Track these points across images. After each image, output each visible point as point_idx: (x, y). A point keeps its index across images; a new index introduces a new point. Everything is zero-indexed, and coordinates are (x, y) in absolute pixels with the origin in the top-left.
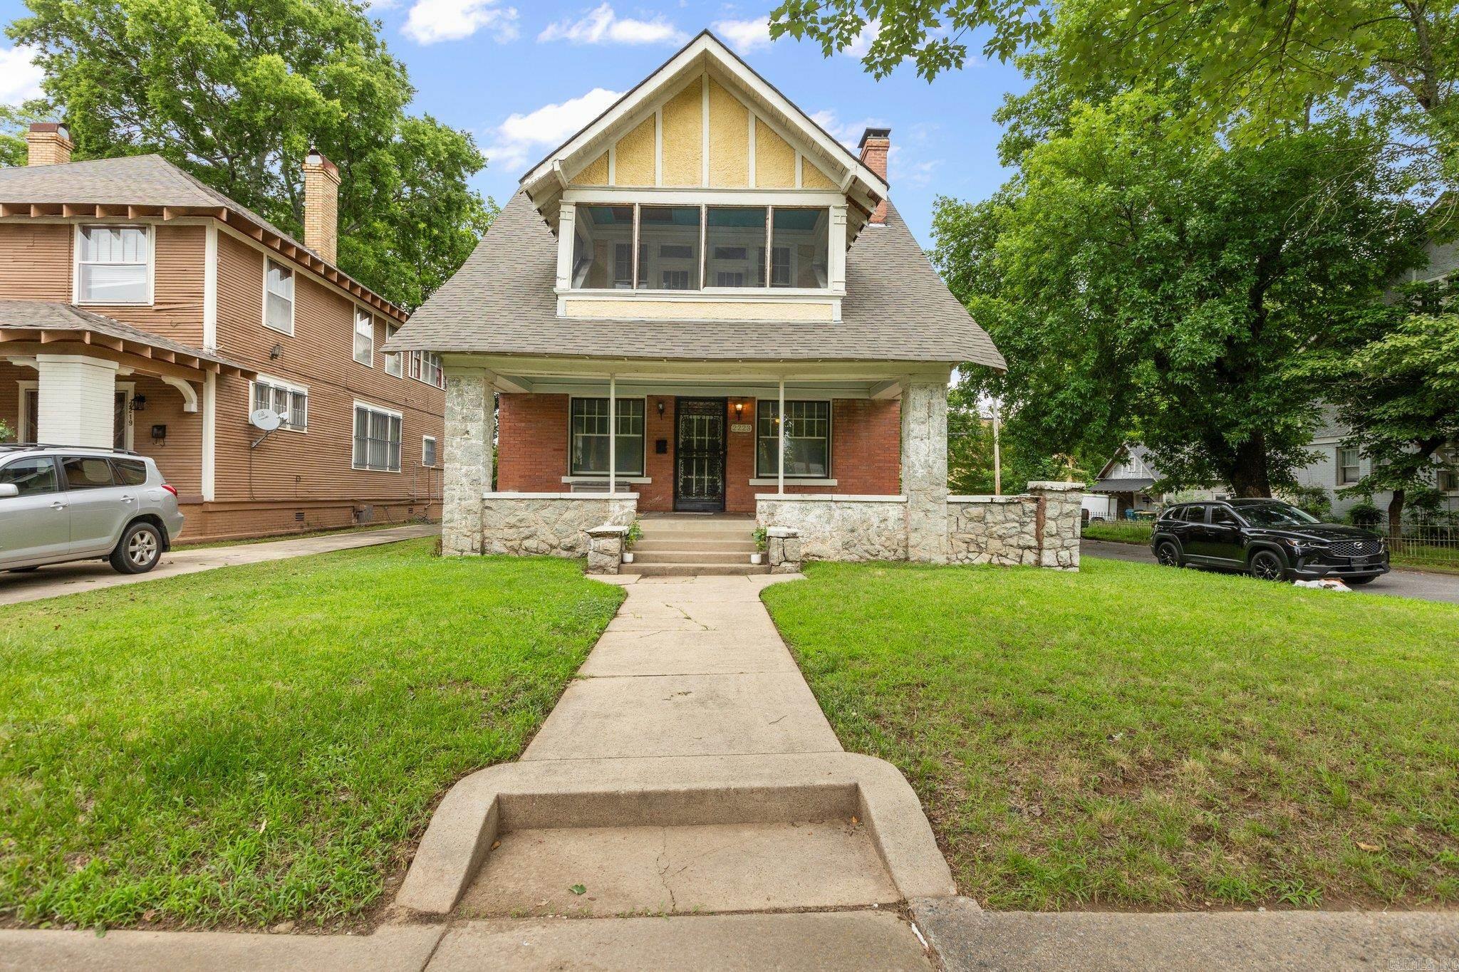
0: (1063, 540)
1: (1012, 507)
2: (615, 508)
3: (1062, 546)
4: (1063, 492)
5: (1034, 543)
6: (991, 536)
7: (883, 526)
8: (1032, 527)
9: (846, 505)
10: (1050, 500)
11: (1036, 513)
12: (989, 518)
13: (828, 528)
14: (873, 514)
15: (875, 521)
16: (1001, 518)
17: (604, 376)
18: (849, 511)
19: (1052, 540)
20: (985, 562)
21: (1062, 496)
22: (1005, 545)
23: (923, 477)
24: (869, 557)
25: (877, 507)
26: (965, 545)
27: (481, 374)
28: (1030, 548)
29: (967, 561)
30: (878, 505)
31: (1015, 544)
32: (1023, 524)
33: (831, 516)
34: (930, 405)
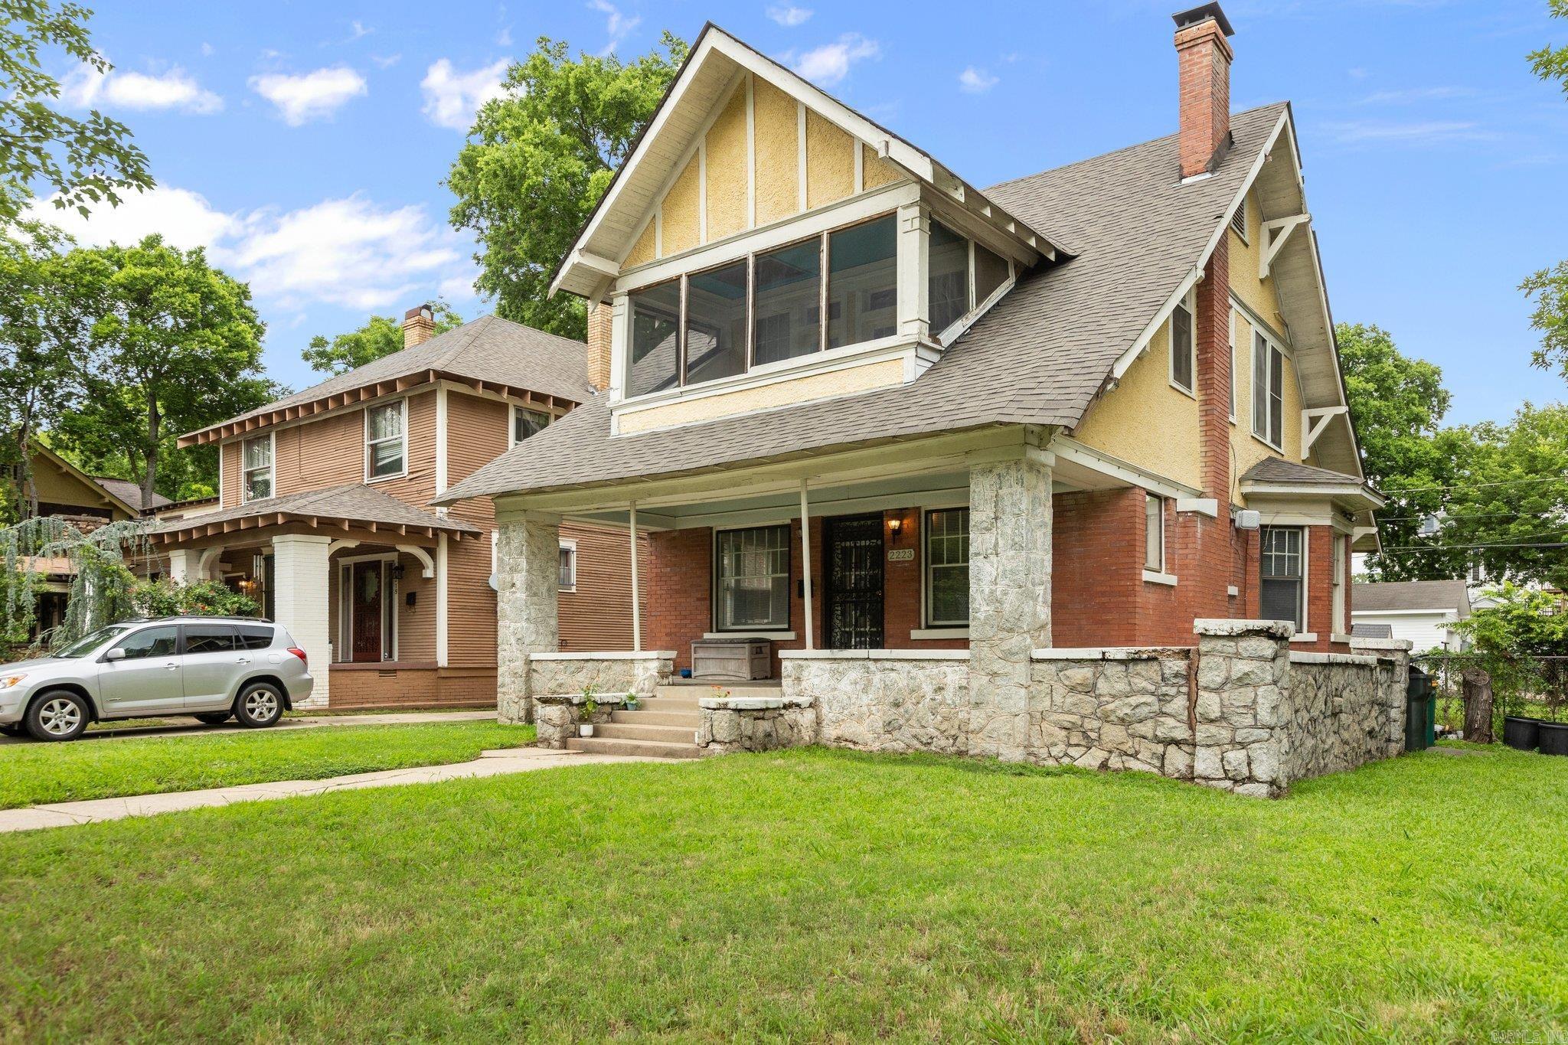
0: (1235, 729)
1: (1140, 668)
2: (639, 670)
3: (1233, 742)
4: (1230, 637)
5: (1181, 733)
6: (1106, 719)
7: (939, 698)
8: (1179, 704)
9: (888, 665)
10: (1206, 654)
11: (1187, 678)
12: (1103, 686)
13: (865, 700)
14: (925, 678)
15: (928, 689)
16: (1121, 686)
17: (622, 505)
18: (893, 675)
19: (1213, 729)
20: (1096, 764)
21: (1230, 646)
22: (1133, 736)
23: (987, 618)
24: (918, 746)
25: (932, 669)
26: (1064, 733)
27: (522, 518)
28: (1177, 743)
29: (1066, 761)
30: (932, 664)
31: (1150, 735)
32: (1163, 698)
33: (870, 682)
34: (997, 500)
